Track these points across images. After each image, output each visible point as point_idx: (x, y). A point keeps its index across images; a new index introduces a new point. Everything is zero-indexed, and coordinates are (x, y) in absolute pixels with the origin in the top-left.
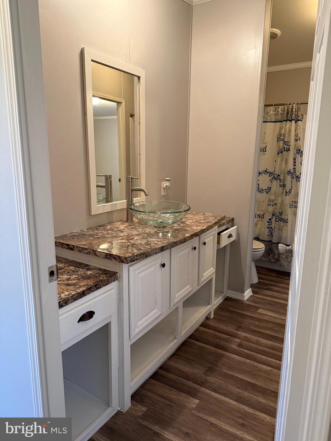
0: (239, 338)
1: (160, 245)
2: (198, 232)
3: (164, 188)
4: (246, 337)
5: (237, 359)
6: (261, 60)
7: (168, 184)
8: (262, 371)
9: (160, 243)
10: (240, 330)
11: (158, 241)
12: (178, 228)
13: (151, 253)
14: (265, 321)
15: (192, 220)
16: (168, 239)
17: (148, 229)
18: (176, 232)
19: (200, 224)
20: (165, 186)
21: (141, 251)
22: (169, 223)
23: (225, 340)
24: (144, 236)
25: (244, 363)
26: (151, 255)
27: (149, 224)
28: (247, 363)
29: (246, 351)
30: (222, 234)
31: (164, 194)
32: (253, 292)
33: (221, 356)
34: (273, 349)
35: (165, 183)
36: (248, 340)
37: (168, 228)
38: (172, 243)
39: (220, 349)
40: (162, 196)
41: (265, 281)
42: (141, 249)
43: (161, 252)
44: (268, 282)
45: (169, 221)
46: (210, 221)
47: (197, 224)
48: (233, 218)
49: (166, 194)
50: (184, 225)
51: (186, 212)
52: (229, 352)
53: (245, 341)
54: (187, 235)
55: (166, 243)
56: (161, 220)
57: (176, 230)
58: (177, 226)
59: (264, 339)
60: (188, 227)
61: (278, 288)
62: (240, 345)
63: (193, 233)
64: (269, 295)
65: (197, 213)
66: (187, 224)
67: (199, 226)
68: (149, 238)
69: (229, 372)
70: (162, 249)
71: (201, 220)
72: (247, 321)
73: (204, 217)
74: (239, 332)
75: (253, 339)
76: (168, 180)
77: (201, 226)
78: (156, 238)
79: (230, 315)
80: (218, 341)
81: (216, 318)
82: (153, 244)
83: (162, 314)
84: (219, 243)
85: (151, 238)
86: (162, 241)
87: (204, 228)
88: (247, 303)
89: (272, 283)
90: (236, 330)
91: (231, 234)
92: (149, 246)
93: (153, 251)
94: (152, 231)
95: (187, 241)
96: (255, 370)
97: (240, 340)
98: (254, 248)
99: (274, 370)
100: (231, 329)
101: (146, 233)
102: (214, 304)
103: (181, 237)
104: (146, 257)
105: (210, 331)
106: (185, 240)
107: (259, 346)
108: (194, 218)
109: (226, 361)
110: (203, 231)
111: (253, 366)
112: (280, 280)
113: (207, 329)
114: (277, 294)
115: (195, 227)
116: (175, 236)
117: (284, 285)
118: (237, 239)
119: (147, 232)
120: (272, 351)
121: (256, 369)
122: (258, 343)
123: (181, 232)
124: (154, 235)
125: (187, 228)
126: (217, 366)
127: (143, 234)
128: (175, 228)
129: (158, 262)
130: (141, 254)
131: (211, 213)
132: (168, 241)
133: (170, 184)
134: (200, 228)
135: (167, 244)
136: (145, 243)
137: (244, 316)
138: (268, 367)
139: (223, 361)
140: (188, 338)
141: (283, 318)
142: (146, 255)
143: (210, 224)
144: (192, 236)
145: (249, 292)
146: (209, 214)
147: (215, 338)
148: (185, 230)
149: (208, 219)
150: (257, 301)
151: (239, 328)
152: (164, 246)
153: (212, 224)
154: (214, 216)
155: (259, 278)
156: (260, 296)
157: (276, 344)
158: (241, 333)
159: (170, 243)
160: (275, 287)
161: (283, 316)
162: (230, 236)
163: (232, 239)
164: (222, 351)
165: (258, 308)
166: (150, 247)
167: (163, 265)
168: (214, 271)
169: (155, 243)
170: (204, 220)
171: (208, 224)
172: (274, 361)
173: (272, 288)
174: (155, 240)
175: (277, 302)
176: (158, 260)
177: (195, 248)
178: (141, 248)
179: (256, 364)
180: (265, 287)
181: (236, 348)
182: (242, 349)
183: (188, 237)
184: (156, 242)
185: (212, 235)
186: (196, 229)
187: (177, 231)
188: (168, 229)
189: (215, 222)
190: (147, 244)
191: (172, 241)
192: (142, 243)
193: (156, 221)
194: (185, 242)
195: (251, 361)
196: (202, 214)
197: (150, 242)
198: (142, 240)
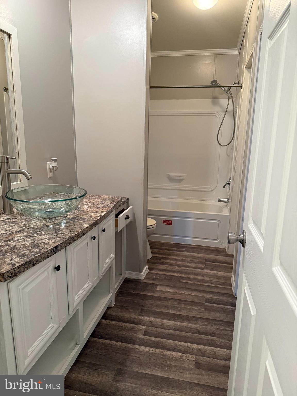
0: (144, 325)
1: (52, 244)
2: (98, 220)
3: (50, 169)
4: (150, 321)
5: (146, 351)
6: (146, 37)
7: (55, 164)
8: (172, 359)
9: (53, 242)
10: (144, 314)
11: (49, 239)
12: (72, 216)
13: (40, 259)
14: (165, 299)
15: (88, 205)
16: (63, 233)
17: (33, 222)
18: (71, 223)
19: (98, 210)
20: (51, 166)
21: (26, 258)
22: (61, 211)
23: (130, 330)
24: (28, 234)
25: (154, 354)
26: (40, 262)
27: (35, 215)
28: (156, 354)
29: (154, 339)
30: (120, 216)
31: (51, 176)
32: (149, 268)
33: (129, 351)
34: (178, 330)
35: (51, 164)
36: (153, 325)
37: (60, 218)
38: (69, 239)
39: (127, 343)
40: (48, 178)
41: (158, 255)
42: (26, 255)
43: (55, 253)
44: (160, 256)
45: (61, 210)
46: (108, 204)
47: (94, 209)
48: (128, 198)
49: (53, 176)
50: (79, 212)
51: (82, 197)
52: (137, 344)
53: (149, 326)
54: (86, 226)
55: (60, 241)
56: (51, 209)
57: (71, 219)
58: (71, 215)
59: (167, 320)
60: (85, 215)
61: (170, 260)
62: (146, 333)
63: (92, 222)
64: (163, 269)
65: (92, 196)
66: (83, 211)
67: (98, 212)
68: (35, 235)
69: (140, 371)
70: (56, 250)
71: (98, 204)
72: (149, 302)
73: (101, 200)
74: (143, 317)
75: (157, 322)
76: (55, 160)
77: (100, 212)
78: (46, 234)
79: (131, 299)
80: (123, 333)
81: (118, 305)
82: (42, 245)
83: (59, 327)
84: (117, 226)
85: (38, 234)
86: (54, 238)
87: (104, 214)
88: (145, 281)
89: (164, 256)
90: (139, 315)
91: (127, 215)
92: (37, 248)
93: (43, 255)
94: (40, 224)
95: (86, 233)
96: (166, 361)
97: (145, 327)
98: (148, 225)
99: (184, 355)
100: (134, 316)
101: (30, 228)
102: (115, 288)
103: (78, 230)
104: (34, 265)
105: (114, 322)
106: (83, 233)
107: (165, 329)
108: (90, 202)
109: (135, 357)
110: (103, 218)
111: (163, 355)
112: (170, 252)
113: (110, 321)
114: (170, 267)
115: (93, 214)
116: (71, 229)
117: (174, 257)
118: (133, 219)
119: (32, 226)
120: (178, 333)
121: (167, 359)
122: (163, 326)
123: (78, 221)
124: (42, 230)
125: (83, 216)
126: (126, 366)
127: (27, 230)
128: (69, 217)
129: (51, 265)
130: (26, 263)
131: (107, 195)
132: (62, 237)
133: (58, 164)
134: (100, 214)
135: (62, 242)
136: (31, 244)
137: (145, 297)
138: (178, 353)
139: (132, 357)
140: (90, 337)
141: (181, 292)
142: (34, 263)
143: (109, 209)
144: (91, 227)
145: (146, 270)
146: (105, 196)
147: (119, 330)
148: (82, 219)
149: (106, 202)
150: (154, 278)
151: (142, 312)
152: (58, 246)
153: (111, 208)
154: (111, 199)
155: (152, 253)
156: (156, 271)
157: (180, 323)
158: (145, 318)
159: (65, 240)
160: (168, 260)
161: (180, 290)
162: (127, 217)
163: (129, 220)
164: (129, 344)
165: (156, 285)
166: (38, 250)
167: (58, 268)
168: (114, 256)
169: (44, 243)
170: (102, 204)
171: (107, 208)
172: (182, 343)
173: (165, 261)
174: (45, 237)
175: (172, 276)
176: (51, 263)
177: (94, 238)
178: (25, 253)
179: (166, 352)
180: (159, 261)
181: (142, 337)
182: (149, 338)
183: (87, 228)
184: (46, 241)
185: (111, 219)
186: (94, 216)
187: (72, 221)
188: (61, 220)
189: (114, 205)
190: (34, 245)
191: (67, 237)
192: (26, 244)
193: (43, 210)
194: (84, 234)
195: (160, 350)
196: (97, 196)
197: (38, 241)
198: (27, 239)
